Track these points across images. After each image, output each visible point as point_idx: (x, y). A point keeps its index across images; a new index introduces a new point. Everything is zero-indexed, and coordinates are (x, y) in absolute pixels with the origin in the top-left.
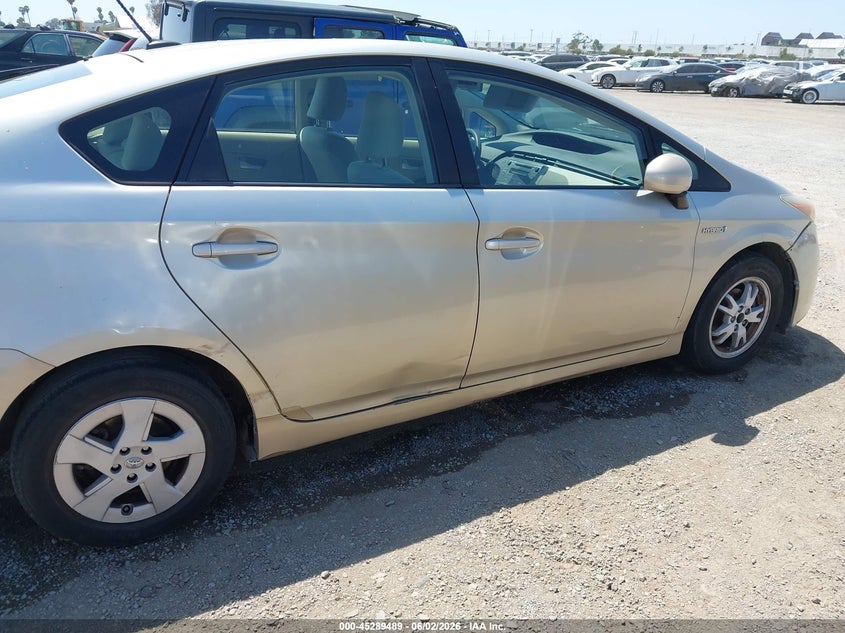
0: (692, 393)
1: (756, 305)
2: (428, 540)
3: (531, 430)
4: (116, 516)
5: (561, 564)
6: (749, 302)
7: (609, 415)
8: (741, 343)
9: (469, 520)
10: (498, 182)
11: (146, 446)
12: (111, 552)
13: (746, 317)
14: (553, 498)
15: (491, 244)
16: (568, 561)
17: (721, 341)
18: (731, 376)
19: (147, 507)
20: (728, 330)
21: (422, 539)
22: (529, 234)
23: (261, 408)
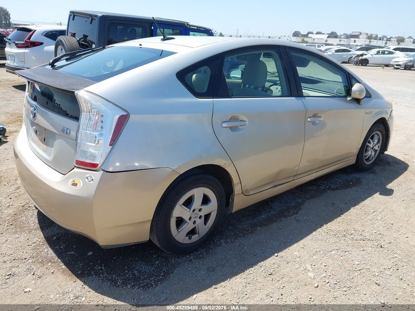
0: (360, 179)
1: (378, 142)
2: (305, 239)
3: (313, 197)
4: (187, 241)
5: (358, 241)
6: (376, 141)
7: (337, 189)
8: (373, 158)
9: (315, 230)
10: (274, 95)
11: (200, 207)
12: (183, 257)
13: (374, 148)
14: (339, 219)
15: (309, 119)
16: (360, 240)
17: (367, 158)
18: (370, 171)
19: (197, 235)
20: (369, 153)
21: (302, 239)
22: (319, 115)
23: (237, 189)
